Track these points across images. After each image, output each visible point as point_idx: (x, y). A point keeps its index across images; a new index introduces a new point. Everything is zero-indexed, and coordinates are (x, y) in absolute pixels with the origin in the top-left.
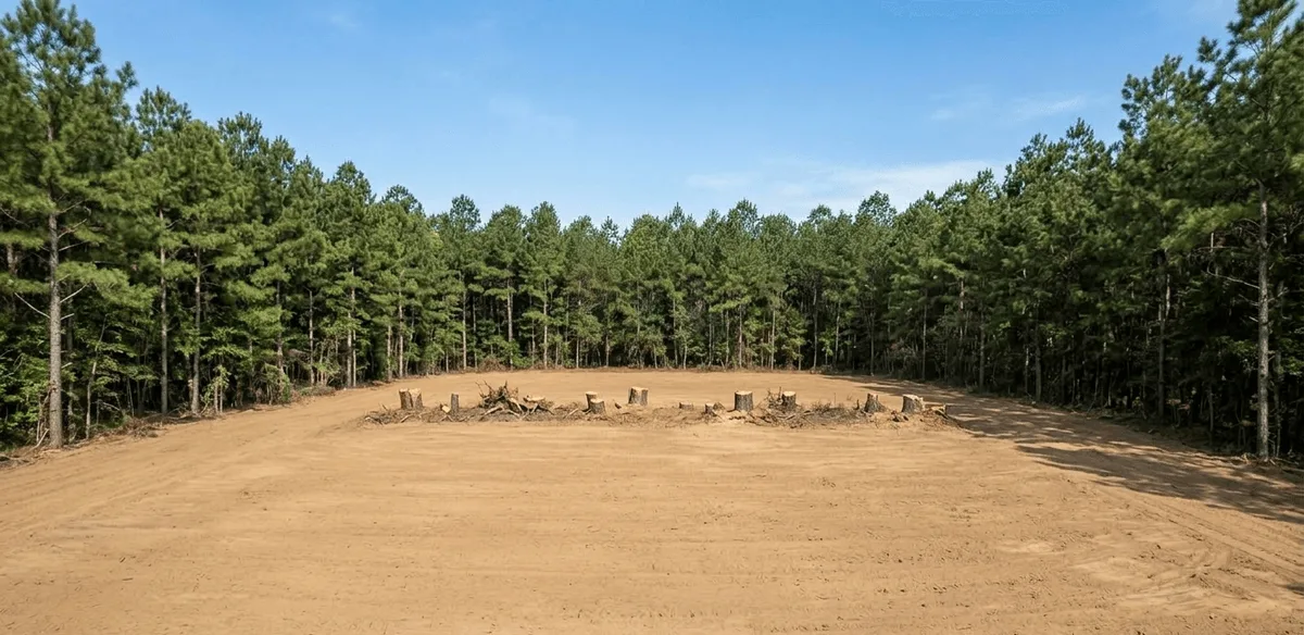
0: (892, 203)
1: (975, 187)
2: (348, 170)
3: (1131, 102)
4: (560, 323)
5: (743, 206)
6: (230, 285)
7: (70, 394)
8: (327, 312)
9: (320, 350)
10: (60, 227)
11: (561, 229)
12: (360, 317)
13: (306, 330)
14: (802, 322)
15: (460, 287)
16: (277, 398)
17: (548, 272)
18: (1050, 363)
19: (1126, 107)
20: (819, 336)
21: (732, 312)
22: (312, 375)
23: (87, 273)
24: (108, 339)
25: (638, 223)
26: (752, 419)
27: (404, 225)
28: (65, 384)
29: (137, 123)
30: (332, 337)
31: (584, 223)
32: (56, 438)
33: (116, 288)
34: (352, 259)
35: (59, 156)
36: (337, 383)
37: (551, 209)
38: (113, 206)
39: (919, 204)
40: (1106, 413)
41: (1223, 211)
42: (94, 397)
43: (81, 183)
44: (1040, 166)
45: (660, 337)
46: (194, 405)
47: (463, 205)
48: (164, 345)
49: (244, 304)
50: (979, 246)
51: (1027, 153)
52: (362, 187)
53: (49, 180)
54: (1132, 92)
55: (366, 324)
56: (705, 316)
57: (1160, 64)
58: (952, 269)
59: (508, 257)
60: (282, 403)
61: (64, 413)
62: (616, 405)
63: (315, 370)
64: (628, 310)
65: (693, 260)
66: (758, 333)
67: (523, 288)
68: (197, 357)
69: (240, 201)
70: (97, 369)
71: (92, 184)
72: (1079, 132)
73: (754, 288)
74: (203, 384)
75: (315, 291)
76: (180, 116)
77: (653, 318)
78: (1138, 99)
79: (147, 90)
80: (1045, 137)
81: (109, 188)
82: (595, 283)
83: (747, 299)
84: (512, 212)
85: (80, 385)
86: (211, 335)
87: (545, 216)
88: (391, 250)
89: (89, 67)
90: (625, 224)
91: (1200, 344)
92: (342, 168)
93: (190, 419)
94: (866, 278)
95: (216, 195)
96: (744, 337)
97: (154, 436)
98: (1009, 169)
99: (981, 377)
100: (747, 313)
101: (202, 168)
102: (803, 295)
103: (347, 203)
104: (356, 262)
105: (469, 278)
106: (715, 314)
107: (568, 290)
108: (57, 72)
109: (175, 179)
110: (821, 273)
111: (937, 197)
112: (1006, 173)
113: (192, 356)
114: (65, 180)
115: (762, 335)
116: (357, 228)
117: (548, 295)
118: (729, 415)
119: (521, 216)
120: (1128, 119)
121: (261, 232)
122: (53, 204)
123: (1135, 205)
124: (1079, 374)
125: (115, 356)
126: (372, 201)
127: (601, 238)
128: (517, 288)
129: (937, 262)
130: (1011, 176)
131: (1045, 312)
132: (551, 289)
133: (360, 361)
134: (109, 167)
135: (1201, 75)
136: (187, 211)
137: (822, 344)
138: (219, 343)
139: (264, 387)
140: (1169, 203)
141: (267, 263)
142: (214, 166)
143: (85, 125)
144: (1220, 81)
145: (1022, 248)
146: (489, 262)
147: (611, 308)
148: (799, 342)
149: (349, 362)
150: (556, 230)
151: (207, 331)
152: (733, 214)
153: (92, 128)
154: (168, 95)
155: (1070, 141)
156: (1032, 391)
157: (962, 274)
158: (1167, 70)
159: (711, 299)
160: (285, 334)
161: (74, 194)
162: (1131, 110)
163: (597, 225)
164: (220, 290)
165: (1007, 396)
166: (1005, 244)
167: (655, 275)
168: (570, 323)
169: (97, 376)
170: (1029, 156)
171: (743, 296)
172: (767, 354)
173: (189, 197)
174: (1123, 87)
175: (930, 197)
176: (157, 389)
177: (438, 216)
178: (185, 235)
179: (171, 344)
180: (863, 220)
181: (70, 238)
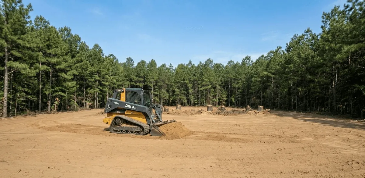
0: (252, 59)
1: (276, 51)
2: (96, 46)
3: (324, 20)
4: (157, 94)
5: (209, 60)
6: (60, 74)
7: (11, 102)
8: (89, 86)
9: (87, 98)
10: (9, 51)
11: (157, 67)
12: (99, 88)
13: (83, 92)
14: (226, 93)
15: (128, 83)
16: (74, 110)
17: (153, 79)
18: (300, 99)
19: (323, 21)
20: (231, 97)
21: (206, 90)
22: (85, 104)
23: (17, 65)
24: (23, 87)
25: (179, 66)
26: (212, 113)
27: (112, 63)
28: (9, 99)
29: (34, 25)
30: (91, 94)
31: (164, 66)
32: (5, 115)
33: (24, 69)
34: (97, 71)
35: (8, 29)
36: (92, 107)
37: (154, 61)
38: (24, 45)
39: (260, 58)
40: (317, 112)
41: (356, 46)
42: (18, 104)
43: (15, 38)
44: (296, 43)
45: (185, 98)
46: (49, 110)
47: (130, 60)
48: (40, 91)
49: (65, 80)
50: (278, 67)
51: (292, 39)
52: (100, 51)
53: (5, 36)
54: (325, 17)
55: (101, 90)
56: (198, 91)
57: (333, 8)
58: (270, 75)
59: (142, 75)
60: (76, 111)
61: (8, 108)
62: (172, 110)
63: (86, 103)
64: (176, 90)
65: (195, 75)
66: (213, 96)
67: (146, 83)
68: (50, 95)
69: (64, 50)
70: (19, 96)
71: (19, 39)
72: (308, 31)
73: (212, 83)
74: (52, 104)
75: (86, 80)
76: (47, 24)
77: (183, 92)
78: (327, 19)
79: (37, 16)
80: (298, 34)
81: (23, 40)
82: (167, 82)
83: (210, 86)
84: (143, 62)
85: (14, 100)
86: (55, 89)
87: (153, 63)
88: (108, 70)
89: (19, 4)
90: (175, 66)
91: (348, 88)
92: (95, 46)
93: (48, 113)
94: (244, 80)
95: (57, 47)
96: (209, 97)
97: (36, 116)
98: (287, 44)
99: (279, 106)
100: (210, 91)
101: (53, 39)
102: (226, 85)
103: (96, 55)
104: (98, 72)
105: (131, 80)
106: (201, 91)
107: (159, 84)
108: (8, 5)
109: (45, 42)
110: (231, 79)
111: (265, 56)
112: (286, 45)
113: (49, 94)
114: (9, 36)
115: (214, 97)
116: (99, 63)
117: (153, 85)
118: (206, 112)
119: (146, 63)
120: (323, 25)
121: (71, 61)
122: (6, 43)
123: (327, 48)
124: (309, 102)
125: (25, 92)
126: (103, 55)
127: (169, 69)
128: (144, 83)
129: (266, 73)
130: (288, 46)
131: (298, 84)
132: (154, 84)
133: (99, 101)
134: (24, 34)
135: (348, 6)
136: (48, 51)
137: (232, 100)
138: (57, 91)
139: (70, 106)
140: (338, 45)
141: (72, 70)
142: (56, 39)
143: (16, 20)
144: (354, 8)
145: (292, 65)
146: (137, 76)
147: (171, 89)
148: (225, 99)
149: (96, 100)
150: (156, 67)
151: (53, 87)
152: (206, 63)
153: (19, 21)
154: (43, 18)
155: (305, 34)
156: (294, 108)
157: (273, 76)
158: (335, 10)
159: (200, 86)
160: (77, 92)
161: (13, 42)
162: (324, 22)
163: (167, 66)
164: (58, 76)
165: (287, 110)
166: (286, 65)
167: (184, 80)
168: (160, 94)
169: (19, 98)
170: (292, 40)
171: (209, 85)
172: (216, 102)
173: (49, 47)
174: (322, 15)
175: (263, 56)
176: (38, 104)
177: (123, 63)
178: (47, 58)
179: (42, 91)
180: (243, 63)
181: (12, 55)
